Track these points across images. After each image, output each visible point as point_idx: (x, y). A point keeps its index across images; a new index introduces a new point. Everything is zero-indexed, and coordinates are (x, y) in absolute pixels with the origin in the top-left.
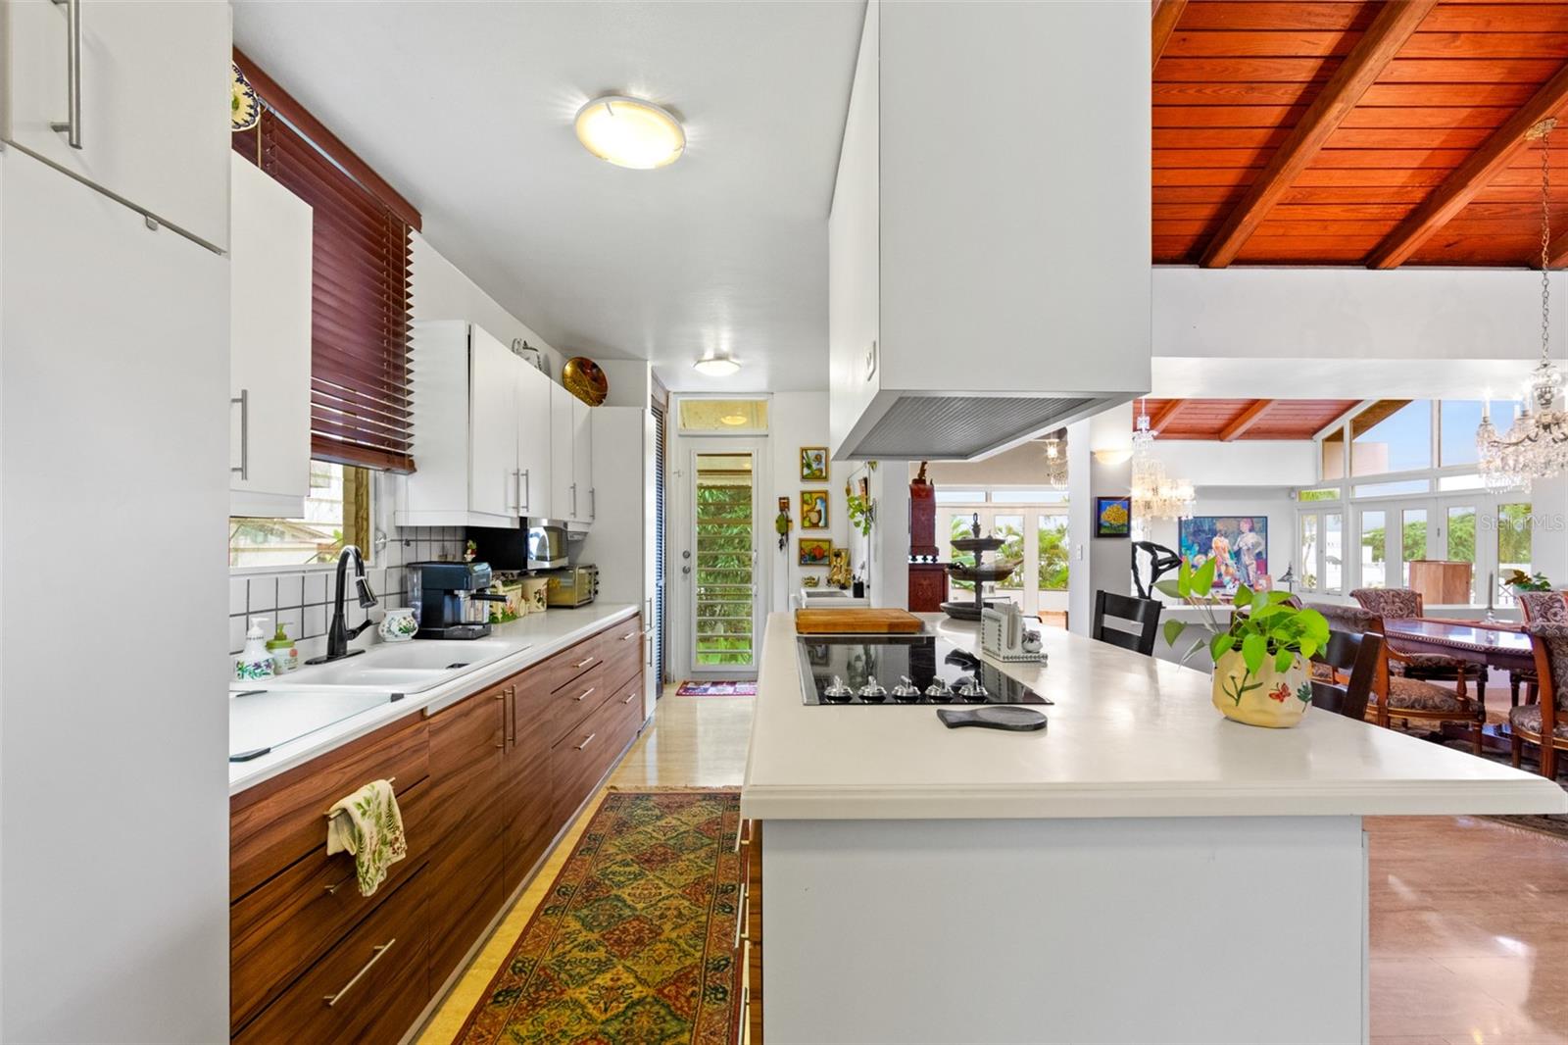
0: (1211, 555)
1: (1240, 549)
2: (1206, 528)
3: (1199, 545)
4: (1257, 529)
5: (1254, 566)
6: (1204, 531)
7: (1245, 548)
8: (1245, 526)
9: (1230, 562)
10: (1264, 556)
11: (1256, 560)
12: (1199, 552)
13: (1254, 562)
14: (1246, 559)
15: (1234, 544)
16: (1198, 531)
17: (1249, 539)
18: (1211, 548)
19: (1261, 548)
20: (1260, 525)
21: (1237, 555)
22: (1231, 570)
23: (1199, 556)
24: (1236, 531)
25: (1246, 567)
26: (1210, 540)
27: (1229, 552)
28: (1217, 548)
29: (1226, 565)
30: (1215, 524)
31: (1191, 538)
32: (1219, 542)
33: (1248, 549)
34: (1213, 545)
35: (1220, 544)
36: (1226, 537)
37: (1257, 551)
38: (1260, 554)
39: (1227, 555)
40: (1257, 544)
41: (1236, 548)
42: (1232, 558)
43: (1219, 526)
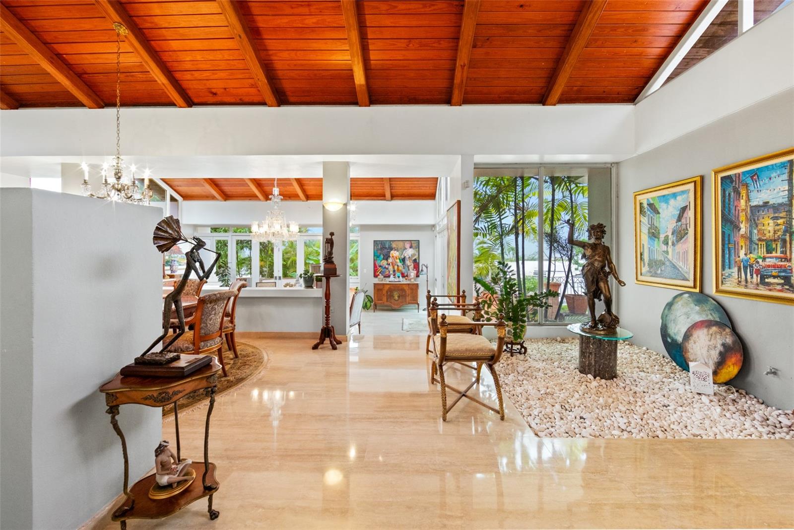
0: (390, 260)
1: (405, 257)
2: (387, 246)
3: (384, 255)
4: (414, 247)
5: (412, 266)
6: (386, 248)
7: (407, 257)
8: (407, 246)
9: (400, 264)
10: (418, 261)
11: (414, 263)
12: (383, 259)
13: (413, 264)
14: (408, 262)
15: (402, 255)
16: (383, 248)
17: (409, 252)
18: (390, 257)
19: (416, 257)
20: (416, 245)
21: (403, 260)
22: (400, 268)
23: (383, 261)
24: (403, 248)
25: (408, 267)
26: (389, 252)
27: (399, 259)
28: (393, 257)
29: (398, 266)
30: (391, 244)
31: (379, 252)
32: (394, 253)
33: (409, 257)
34: (391, 256)
35: (394, 255)
36: (398, 251)
37: (414, 259)
38: (415, 260)
39: (398, 261)
40: (413, 255)
41: (403, 257)
42: (400, 262)
43: (394, 245)
